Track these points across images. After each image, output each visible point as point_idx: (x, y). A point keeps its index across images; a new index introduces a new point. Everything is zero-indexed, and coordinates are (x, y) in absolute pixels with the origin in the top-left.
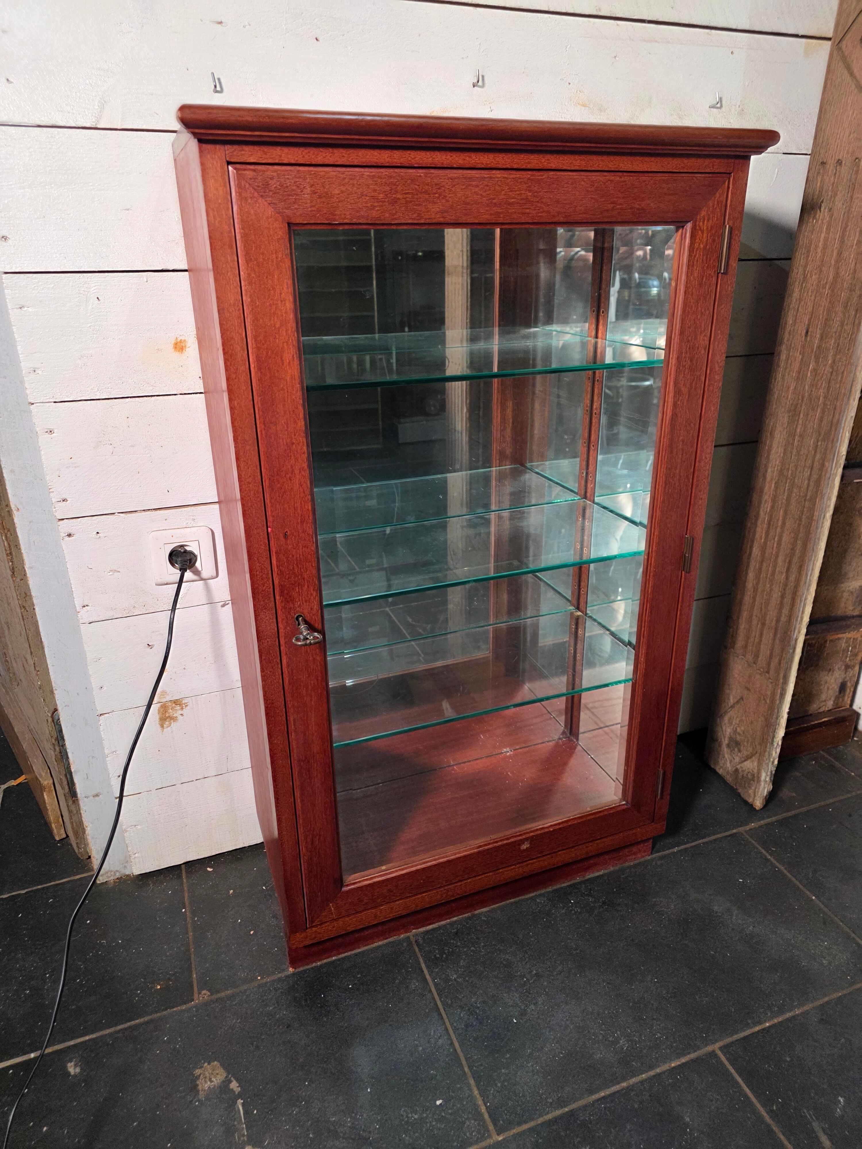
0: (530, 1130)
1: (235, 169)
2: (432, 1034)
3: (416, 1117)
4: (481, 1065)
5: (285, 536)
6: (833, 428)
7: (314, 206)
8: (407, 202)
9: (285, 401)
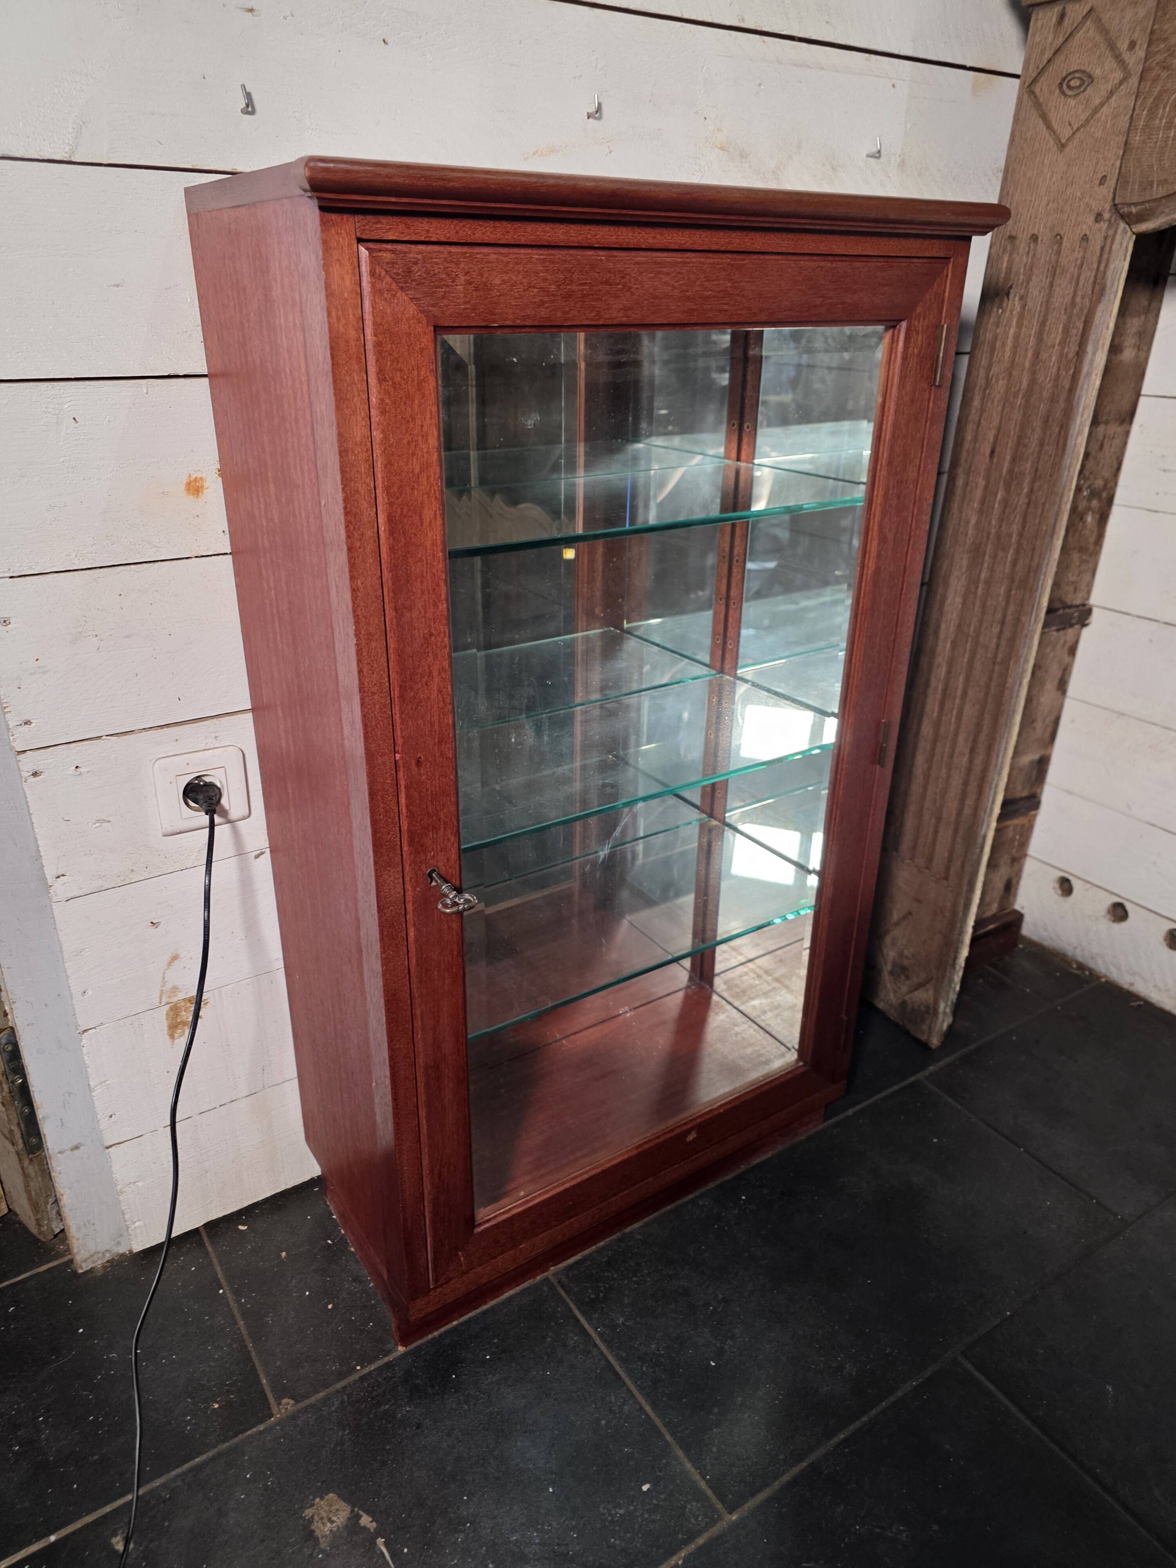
0: (768, 1500)
1: (367, 249)
3: (622, 1512)
5: (418, 763)
6: (1032, 574)
7: (469, 302)
8: (584, 296)
9: (423, 576)
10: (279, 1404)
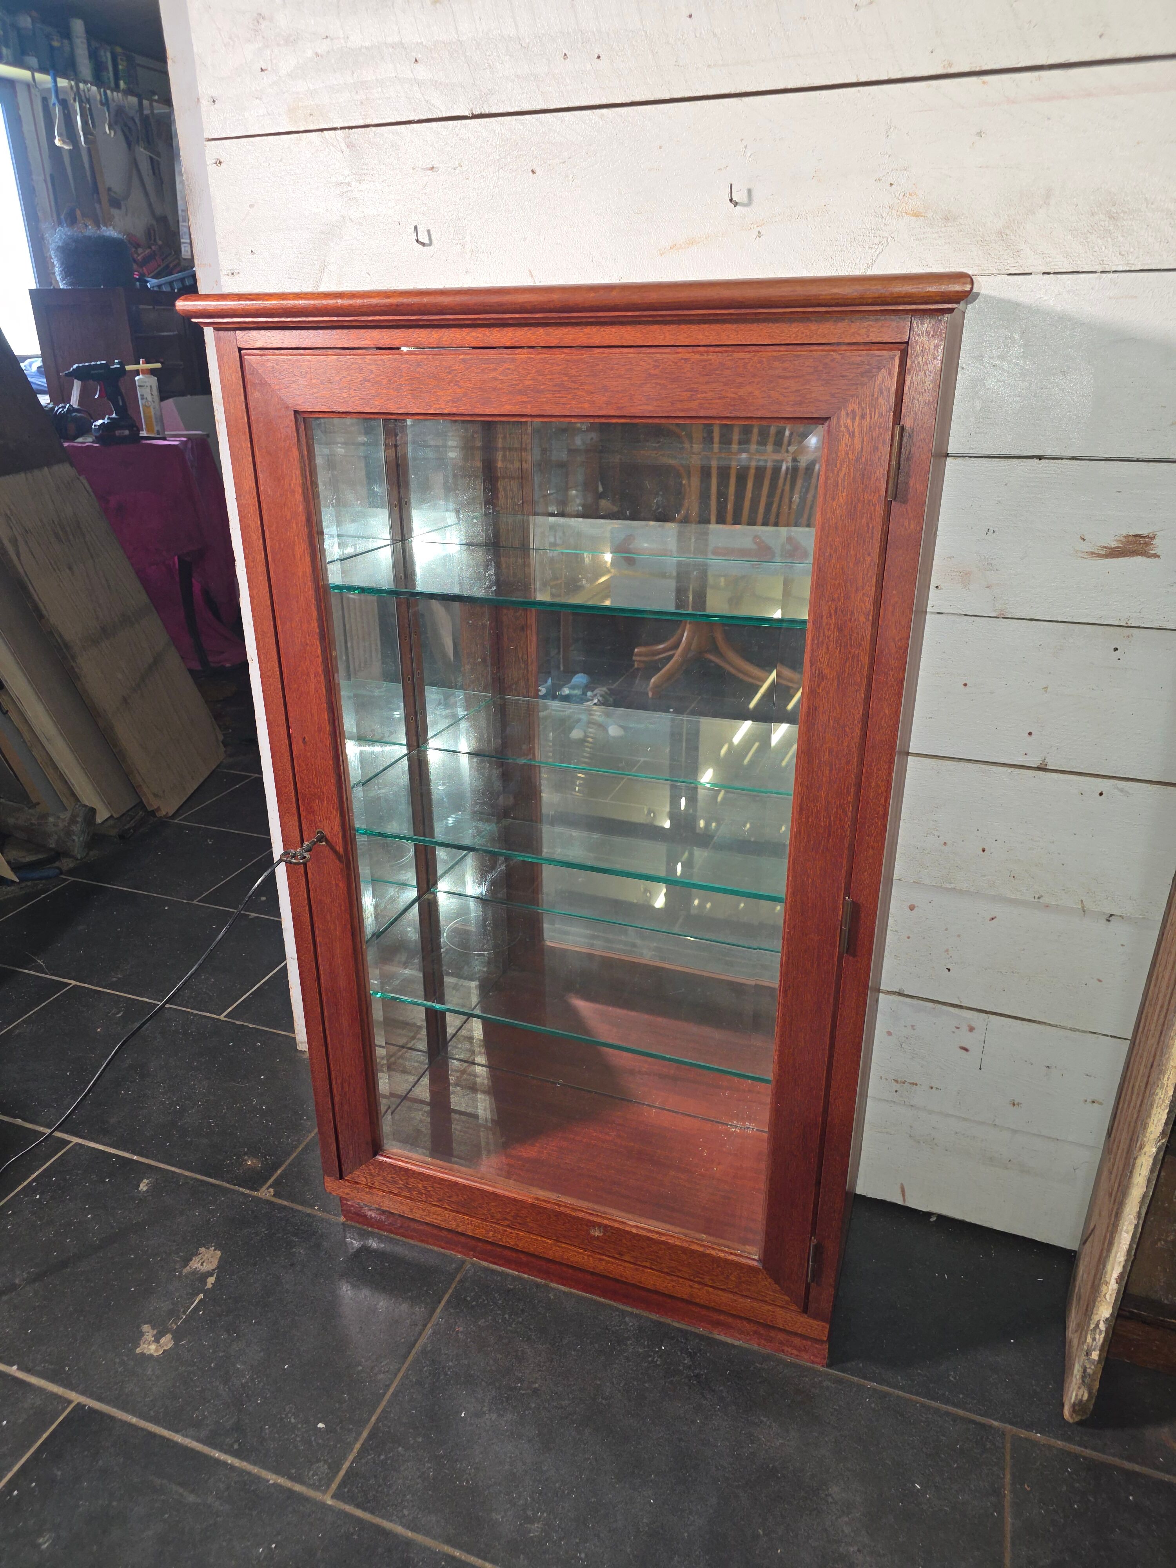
0: (360, 1521)
2: (383, 1364)
3: (293, 1421)
4: (389, 1427)
5: (304, 741)
7: (317, 393)
10: (267, 1189)
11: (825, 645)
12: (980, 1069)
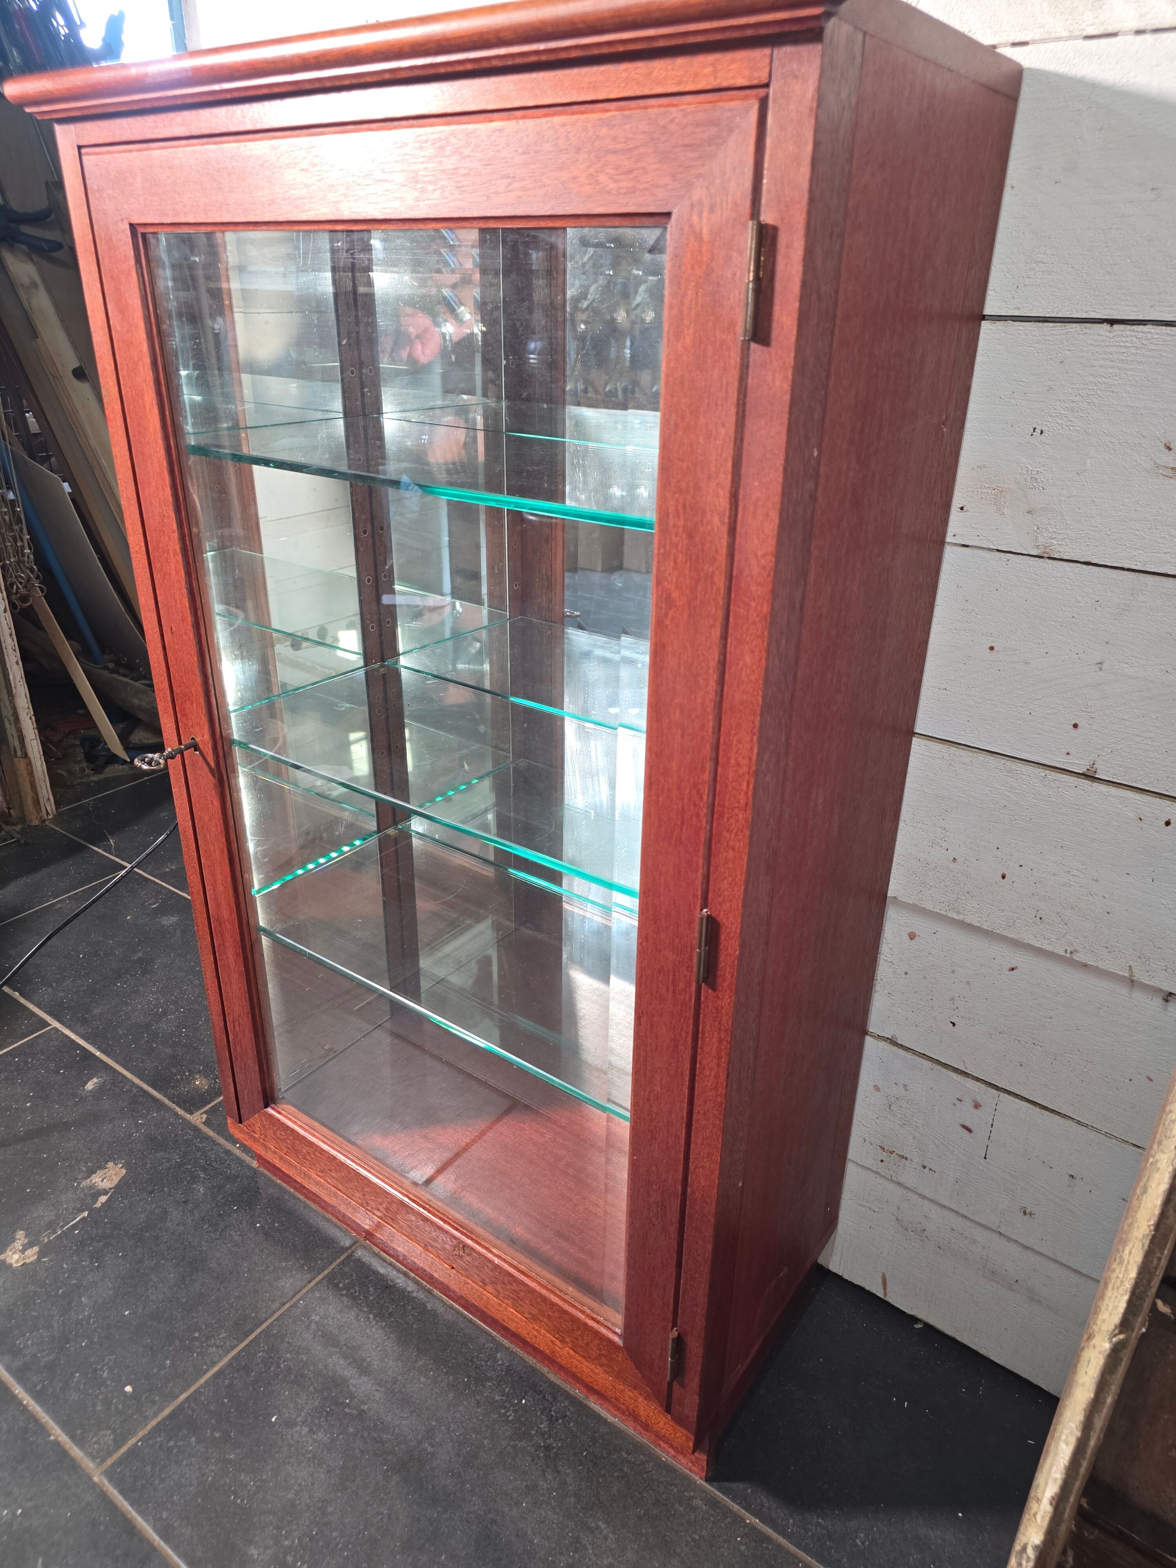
0: (116, 1509)
2: (221, 1336)
3: (105, 1375)
4: (194, 1411)
10: (202, 1114)
11: (672, 558)
12: (985, 1158)
